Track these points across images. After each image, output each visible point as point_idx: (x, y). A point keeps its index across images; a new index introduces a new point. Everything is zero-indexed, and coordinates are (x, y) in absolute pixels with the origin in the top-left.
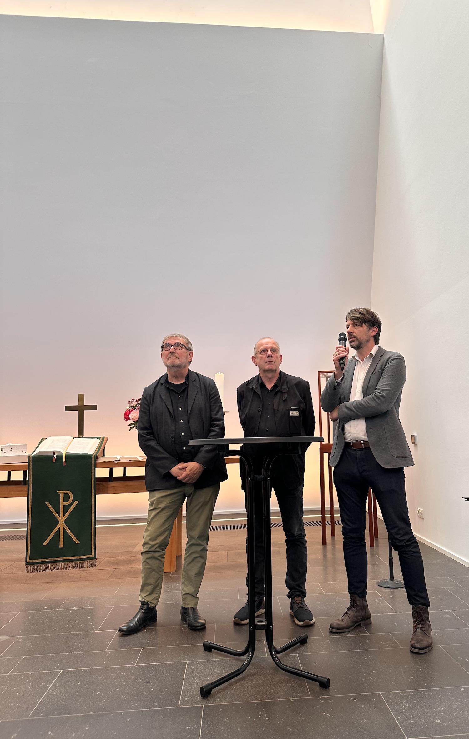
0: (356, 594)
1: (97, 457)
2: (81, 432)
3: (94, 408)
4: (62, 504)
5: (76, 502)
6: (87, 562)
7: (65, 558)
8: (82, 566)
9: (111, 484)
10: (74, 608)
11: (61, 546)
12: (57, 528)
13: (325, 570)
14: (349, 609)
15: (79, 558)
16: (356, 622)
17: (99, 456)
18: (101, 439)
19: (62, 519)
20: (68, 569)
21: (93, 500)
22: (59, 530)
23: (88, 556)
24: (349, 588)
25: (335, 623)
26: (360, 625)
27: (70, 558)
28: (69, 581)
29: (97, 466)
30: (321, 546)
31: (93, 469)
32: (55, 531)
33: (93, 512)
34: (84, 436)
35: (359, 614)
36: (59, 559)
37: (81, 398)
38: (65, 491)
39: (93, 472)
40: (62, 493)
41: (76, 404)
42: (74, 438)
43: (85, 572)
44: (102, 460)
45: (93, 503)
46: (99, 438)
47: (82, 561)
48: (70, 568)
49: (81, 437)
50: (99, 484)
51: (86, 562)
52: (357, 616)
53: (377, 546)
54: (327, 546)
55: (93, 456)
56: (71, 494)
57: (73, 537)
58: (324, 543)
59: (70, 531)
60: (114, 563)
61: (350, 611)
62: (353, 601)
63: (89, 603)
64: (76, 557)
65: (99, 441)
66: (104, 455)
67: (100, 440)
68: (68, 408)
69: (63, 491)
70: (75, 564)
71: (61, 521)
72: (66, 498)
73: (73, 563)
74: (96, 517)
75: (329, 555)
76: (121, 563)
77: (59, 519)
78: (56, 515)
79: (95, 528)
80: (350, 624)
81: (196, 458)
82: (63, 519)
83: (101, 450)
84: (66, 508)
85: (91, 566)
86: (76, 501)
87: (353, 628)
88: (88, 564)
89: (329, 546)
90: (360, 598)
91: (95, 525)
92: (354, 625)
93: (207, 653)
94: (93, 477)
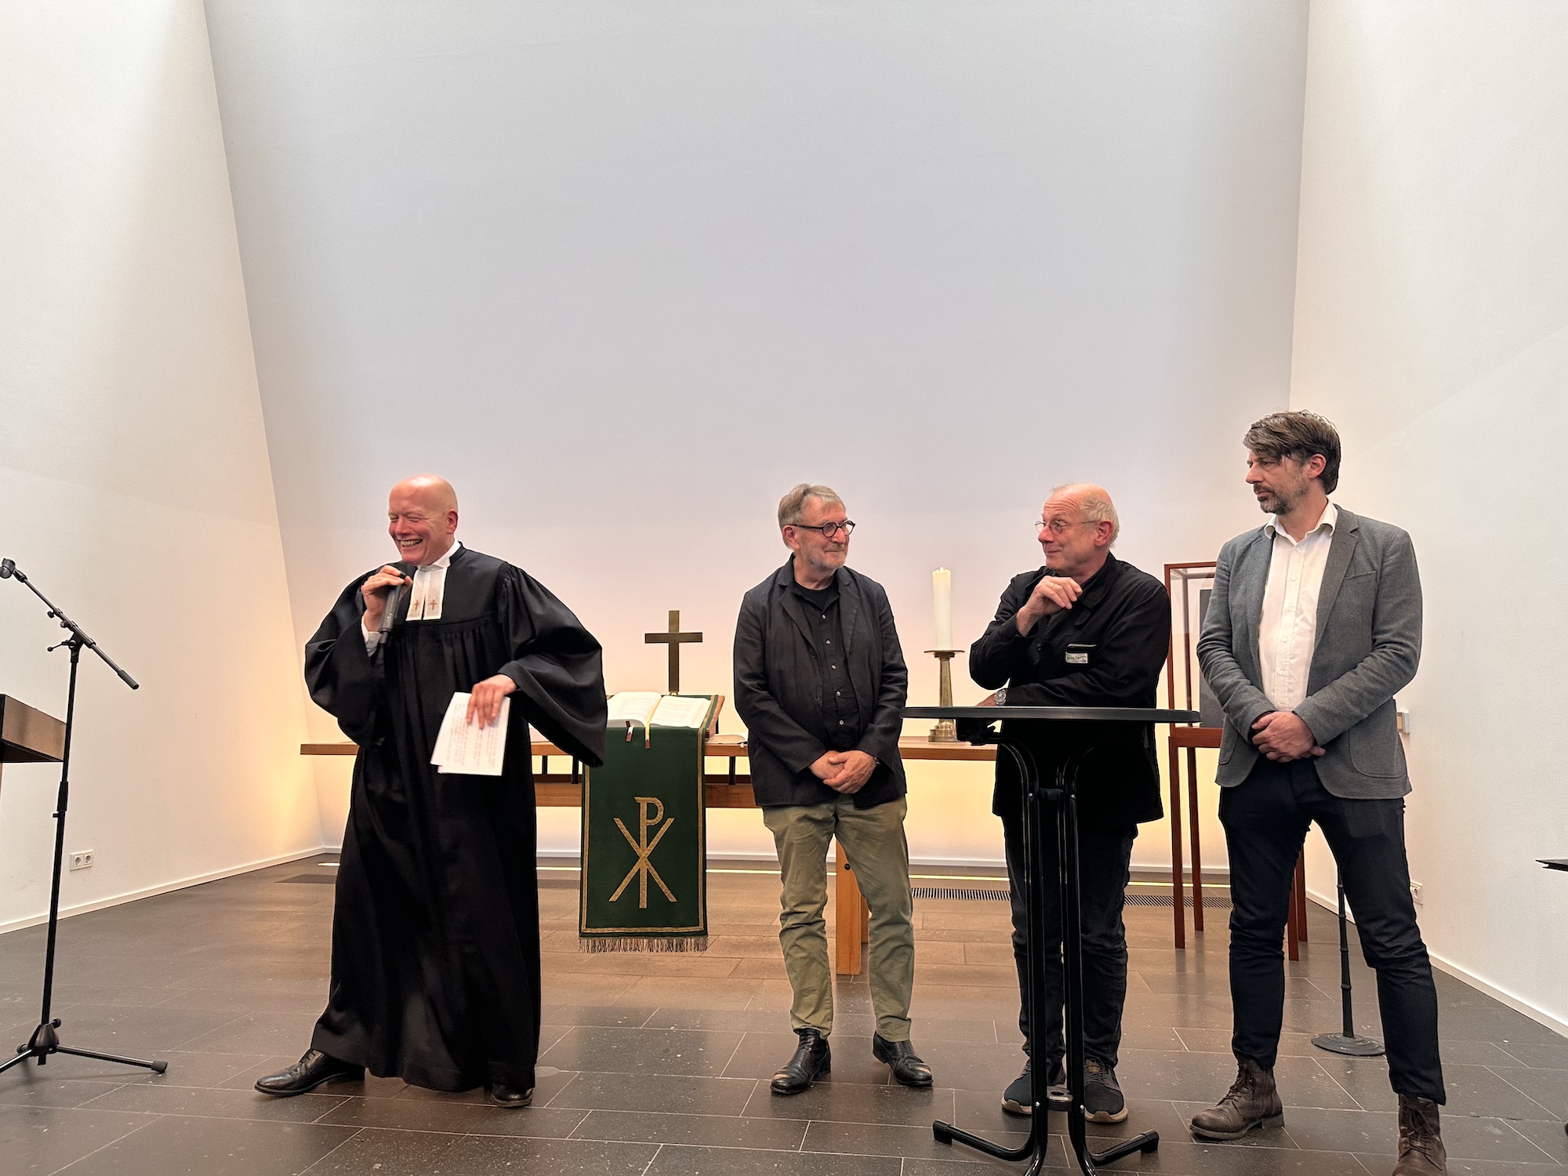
0: (1254, 1058)
1: (707, 735)
2: (674, 685)
3: (697, 638)
4: (644, 823)
5: (670, 821)
6: (691, 941)
7: (649, 930)
8: (680, 948)
9: (736, 789)
10: (672, 1028)
11: (643, 904)
12: (635, 870)
13: (1183, 1002)
14: (1235, 1089)
15: (675, 930)
16: (1252, 1120)
17: (711, 733)
18: (713, 698)
19: (644, 851)
20: (655, 951)
21: (700, 819)
22: (638, 873)
23: (691, 929)
24: (1235, 1042)
25: (1204, 1115)
26: (1259, 1126)
27: (660, 930)
28: (657, 974)
29: (708, 751)
30: (1173, 950)
31: (700, 757)
32: (631, 874)
33: (700, 842)
34: (679, 694)
35: (1259, 1103)
36: (639, 930)
37: (674, 617)
38: (649, 798)
39: (700, 762)
40: (643, 802)
41: (665, 629)
42: (662, 696)
43: (684, 959)
44: (715, 740)
45: (700, 825)
46: (708, 697)
47: (681, 938)
48: (659, 951)
49: (675, 694)
50: (710, 787)
51: (689, 940)
52: (1253, 1107)
53: (1306, 958)
54: (1187, 951)
55: (700, 732)
56: (658, 802)
57: (665, 889)
58: (1180, 942)
59: (658, 877)
60: (739, 947)
61: (1239, 1094)
62: (1245, 1073)
63: (698, 1022)
64: (669, 929)
65: (708, 703)
66: (717, 733)
67: (710, 701)
68: (651, 638)
69: (644, 798)
70: (668, 942)
71: (643, 855)
72: (652, 811)
73: (665, 941)
74: (707, 853)
75: (1191, 970)
76: (752, 948)
77: (639, 851)
78: (634, 844)
79: (704, 873)
80: (1241, 1123)
81: (862, 744)
82: (646, 851)
83: (713, 720)
84: (652, 831)
85: (697, 947)
86: (669, 819)
87: (1244, 1132)
88: (693, 943)
89: (1190, 951)
90: (1262, 1069)
91: (705, 868)
92: (1247, 1125)
93: (942, 1146)
94: (700, 774)
